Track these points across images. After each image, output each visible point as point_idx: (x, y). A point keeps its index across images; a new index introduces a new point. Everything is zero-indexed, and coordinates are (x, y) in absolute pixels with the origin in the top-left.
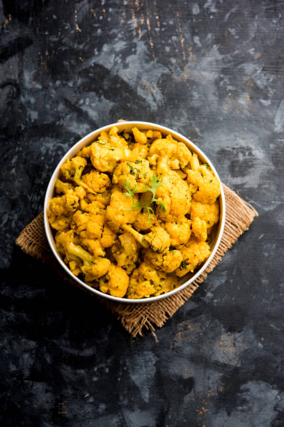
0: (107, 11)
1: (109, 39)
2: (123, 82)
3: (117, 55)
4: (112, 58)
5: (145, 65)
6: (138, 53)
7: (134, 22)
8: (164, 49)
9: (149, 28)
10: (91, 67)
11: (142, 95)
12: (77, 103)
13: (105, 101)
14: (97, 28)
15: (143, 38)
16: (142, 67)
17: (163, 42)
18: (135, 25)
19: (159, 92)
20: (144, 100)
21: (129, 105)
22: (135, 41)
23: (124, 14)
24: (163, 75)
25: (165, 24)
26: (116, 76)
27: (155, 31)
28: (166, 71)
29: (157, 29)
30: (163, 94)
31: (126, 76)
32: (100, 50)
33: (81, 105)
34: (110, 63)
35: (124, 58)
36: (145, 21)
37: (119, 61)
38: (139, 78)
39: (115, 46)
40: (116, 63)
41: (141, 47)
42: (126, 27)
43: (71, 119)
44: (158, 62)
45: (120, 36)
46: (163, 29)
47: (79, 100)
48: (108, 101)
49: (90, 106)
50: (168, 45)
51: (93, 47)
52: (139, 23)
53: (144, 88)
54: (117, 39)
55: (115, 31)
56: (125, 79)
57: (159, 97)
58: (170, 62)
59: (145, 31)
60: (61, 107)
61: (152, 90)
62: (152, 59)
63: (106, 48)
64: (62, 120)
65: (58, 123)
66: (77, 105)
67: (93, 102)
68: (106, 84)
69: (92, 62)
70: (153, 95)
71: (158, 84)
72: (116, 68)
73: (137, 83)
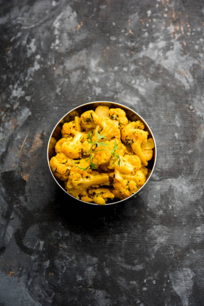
0: (152, 21)
1: (153, 40)
2: (164, 69)
3: (159, 50)
4: (156, 53)
5: (180, 57)
6: (175, 49)
7: (171, 29)
8: (194, 47)
9: (183, 33)
10: (140, 58)
11: (178, 78)
12: (130, 82)
13: (151, 82)
14: (144, 32)
15: (179, 39)
16: (178, 59)
17: (193, 42)
18: (173, 31)
19: (191, 76)
20: (180, 82)
21: (168, 85)
22: (172, 41)
23: (164, 23)
24: (193, 65)
25: (194, 30)
26: (159, 64)
27: (187, 35)
28: (196, 62)
29: (189, 34)
30: (194, 78)
31: (166, 65)
32: (147, 47)
33: (133, 84)
34: (155, 56)
35: (164, 53)
36: (180, 28)
37: (161, 54)
38: (176, 66)
39: (158, 44)
40: (159, 56)
41: (177, 45)
42: (166, 32)
43: (126, 93)
44: (189, 56)
45: (161, 37)
46: (193, 34)
47: (131, 80)
48: (153, 82)
49: (139, 85)
50: (197, 44)
51: (142, 44)
52: (175, 29)
53: (180, 73)
54: (159, 40)
55: (158, 34)
56: (166, 67)
57: (191, 80)
58: (198, 56)
59: (180, 35)
60: (118, 85)
61: (186, 75)
62: (185, 54)
63: (151, 45)
64: (119, 94)
65: (116, 96)
66: (130, 84)
67: (142, 83)
68: (152, 70)
69: (141, 55)
70: (186, 78)
71: (190, 70)
72: (159, 59)
73: (174, 70)
